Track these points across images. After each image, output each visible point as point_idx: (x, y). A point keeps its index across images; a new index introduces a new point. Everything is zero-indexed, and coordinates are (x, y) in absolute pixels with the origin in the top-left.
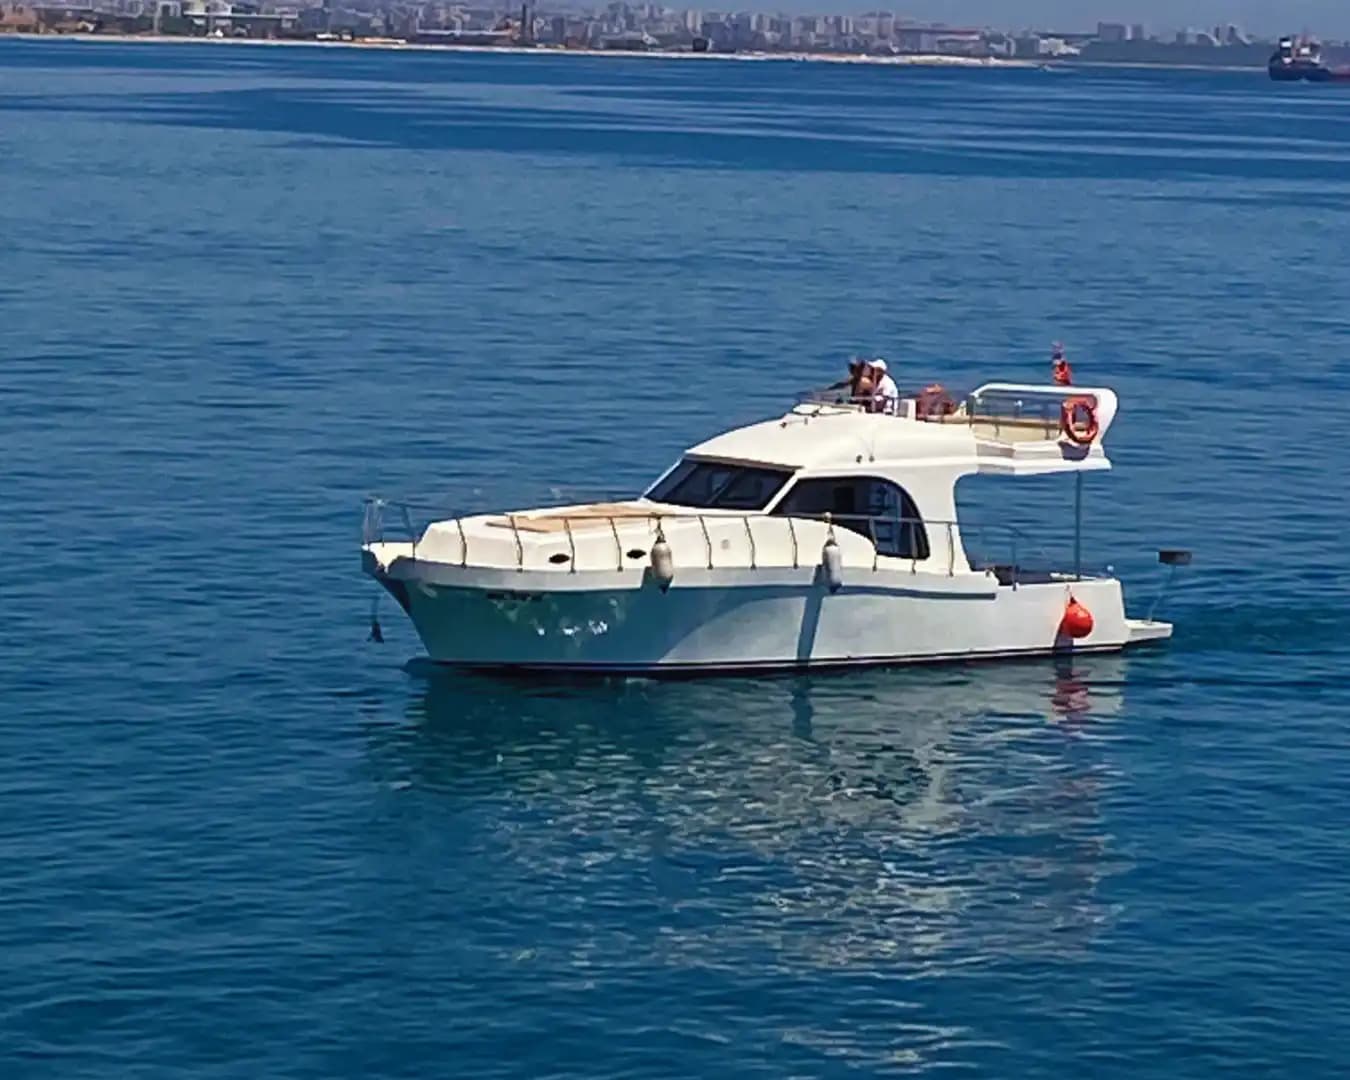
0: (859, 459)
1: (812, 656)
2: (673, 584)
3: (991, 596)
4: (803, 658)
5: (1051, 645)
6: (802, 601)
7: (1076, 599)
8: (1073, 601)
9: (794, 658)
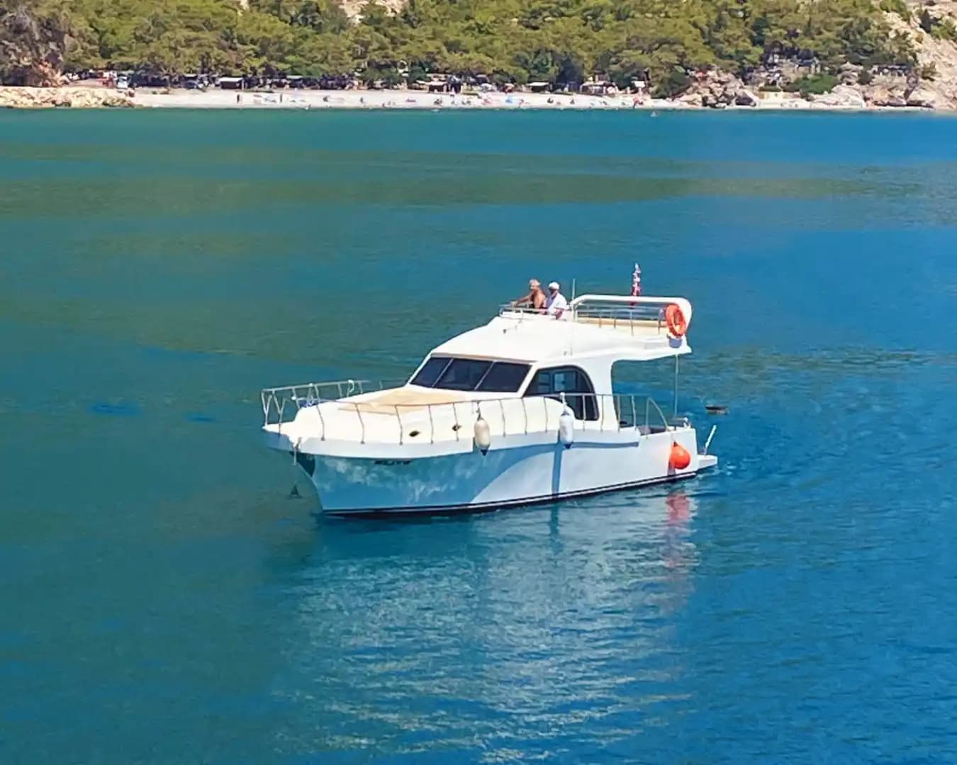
0: (565, 353)
1: (560, 491)
2: (490, 449)
3: (636, 444)
4: (556, 492)
5: (666, 474)
6: (551, 455)
7: (677, 442)
8: (675, 445)
9: (550, 493)
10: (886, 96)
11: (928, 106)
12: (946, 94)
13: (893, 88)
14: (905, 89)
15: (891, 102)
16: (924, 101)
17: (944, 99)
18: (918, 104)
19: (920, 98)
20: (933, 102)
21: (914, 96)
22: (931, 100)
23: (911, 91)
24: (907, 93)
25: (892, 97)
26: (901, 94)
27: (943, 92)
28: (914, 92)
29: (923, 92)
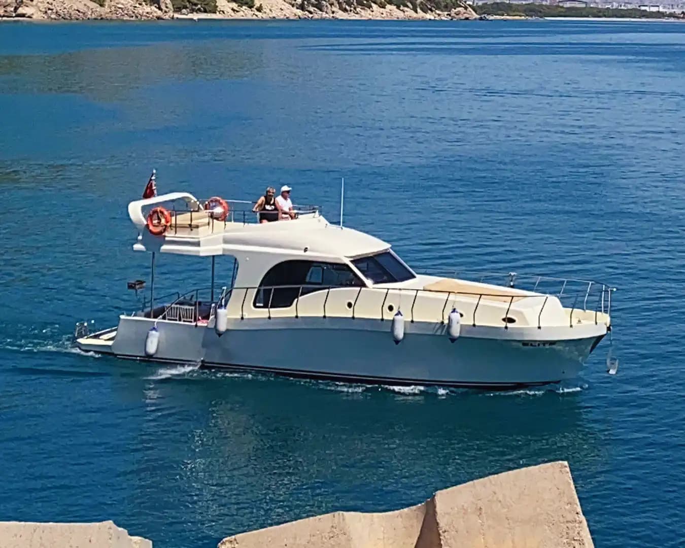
10: (2, 11)
11: (29, 17)
12: (41, 9)
13: (7, 6)
14: (14, 5)
15: (6, 14)
16: (26, 14)
17: (39, 13)
18: (23, 15)
19: (24, 12)
20: (33, 14)
21: (21, 10)
22: (31, 13)
23: (18, 8)
24: (16, 9)
25: (6, 11)
26: (12, 9)
27: (39, 7)
28: (20, 9)
29: (26, 8)
